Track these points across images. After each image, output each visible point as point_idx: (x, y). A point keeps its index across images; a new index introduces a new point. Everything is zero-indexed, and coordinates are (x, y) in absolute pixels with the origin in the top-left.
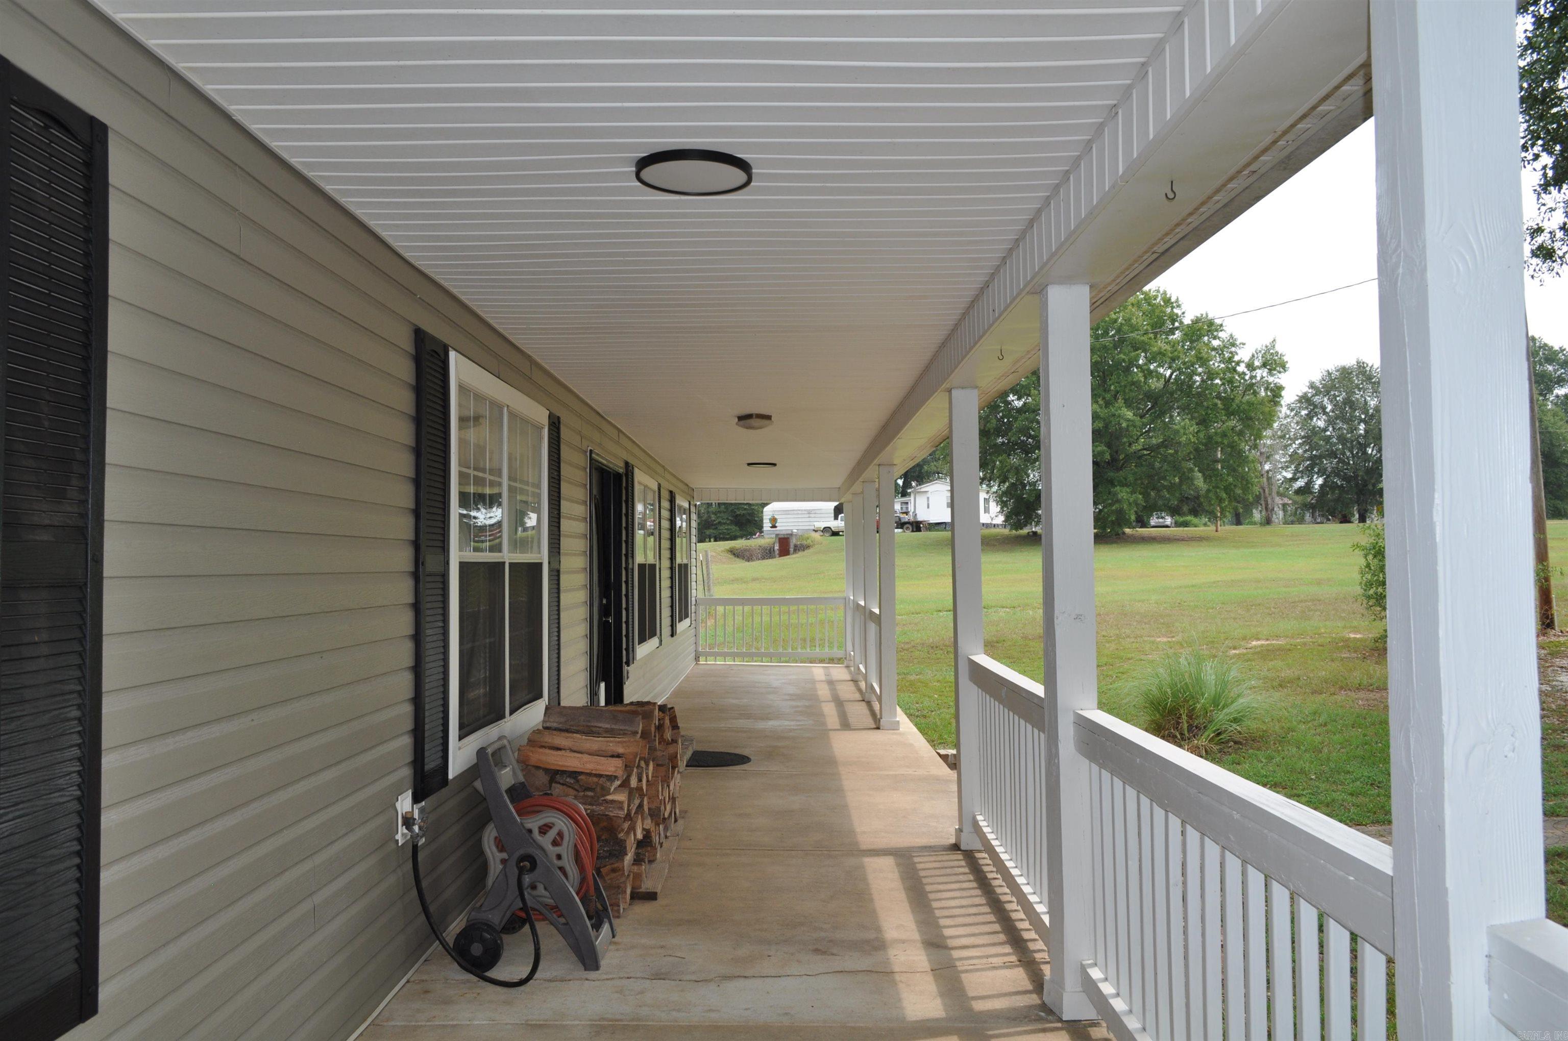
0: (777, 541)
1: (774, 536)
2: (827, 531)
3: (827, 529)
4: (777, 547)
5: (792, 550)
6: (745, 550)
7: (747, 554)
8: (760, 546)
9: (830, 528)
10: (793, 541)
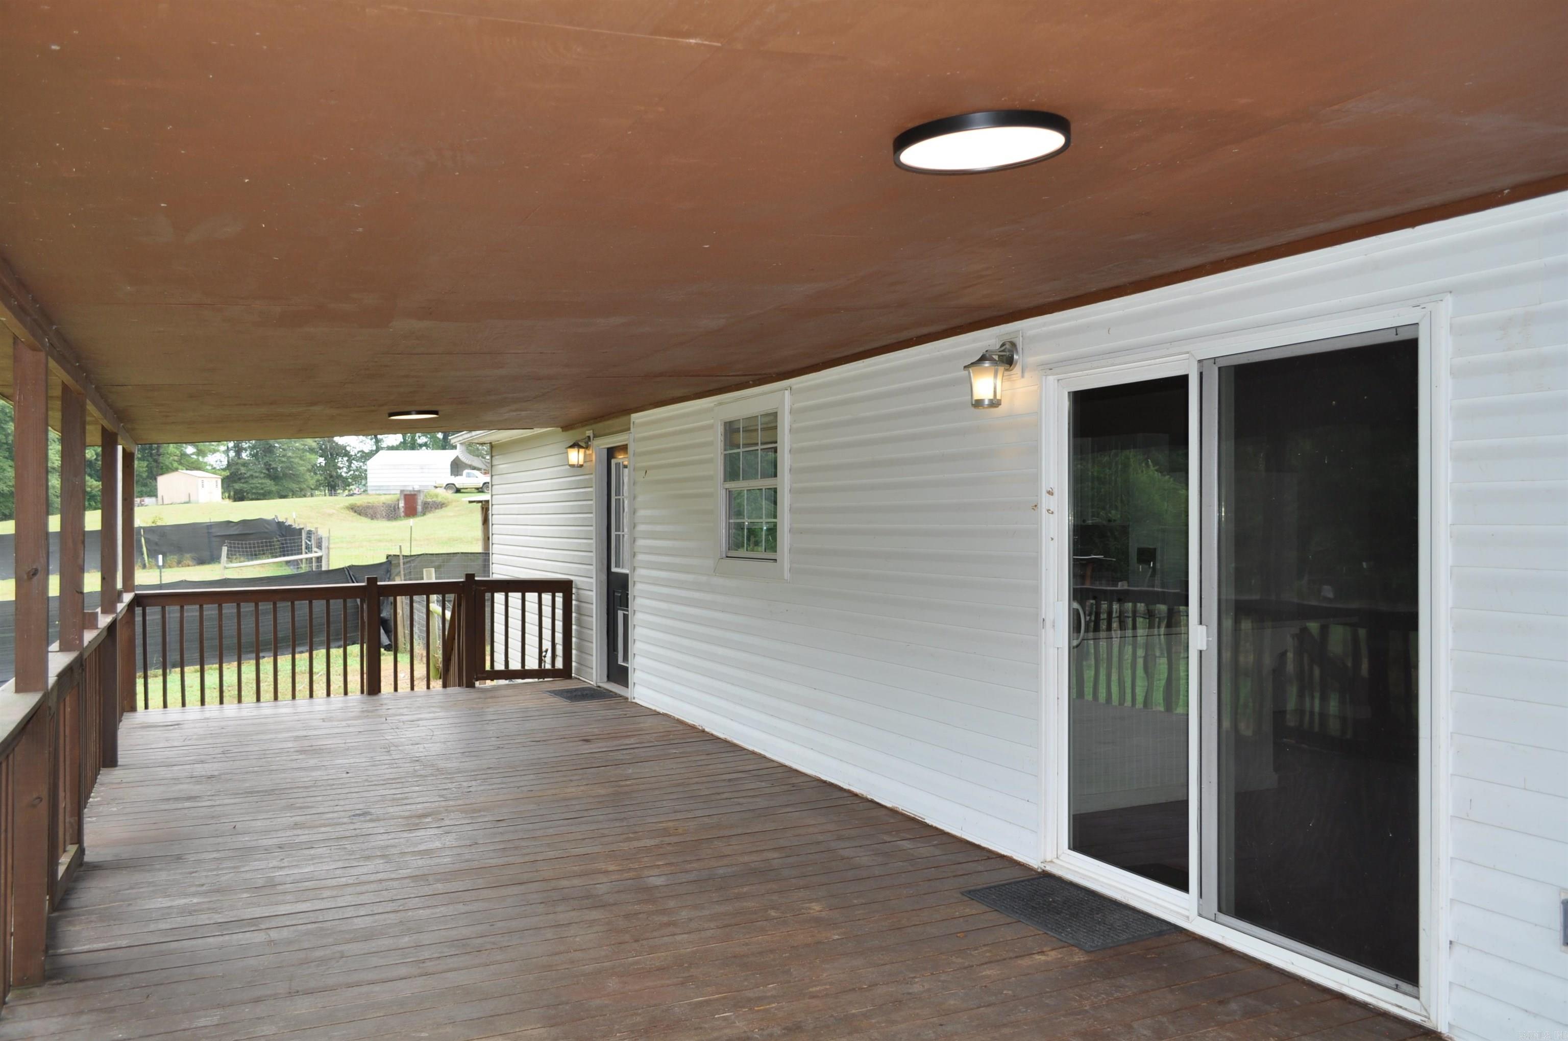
0: (402, 497)
1: (398, 492)
2: (451, 488)
3: (449, 486)
4: (402, 504)
5: (419, 508)
6: (368, 507)
7: (370, 511)
8: (384, 503)
9: (453, 484)
10: (420, 499)
